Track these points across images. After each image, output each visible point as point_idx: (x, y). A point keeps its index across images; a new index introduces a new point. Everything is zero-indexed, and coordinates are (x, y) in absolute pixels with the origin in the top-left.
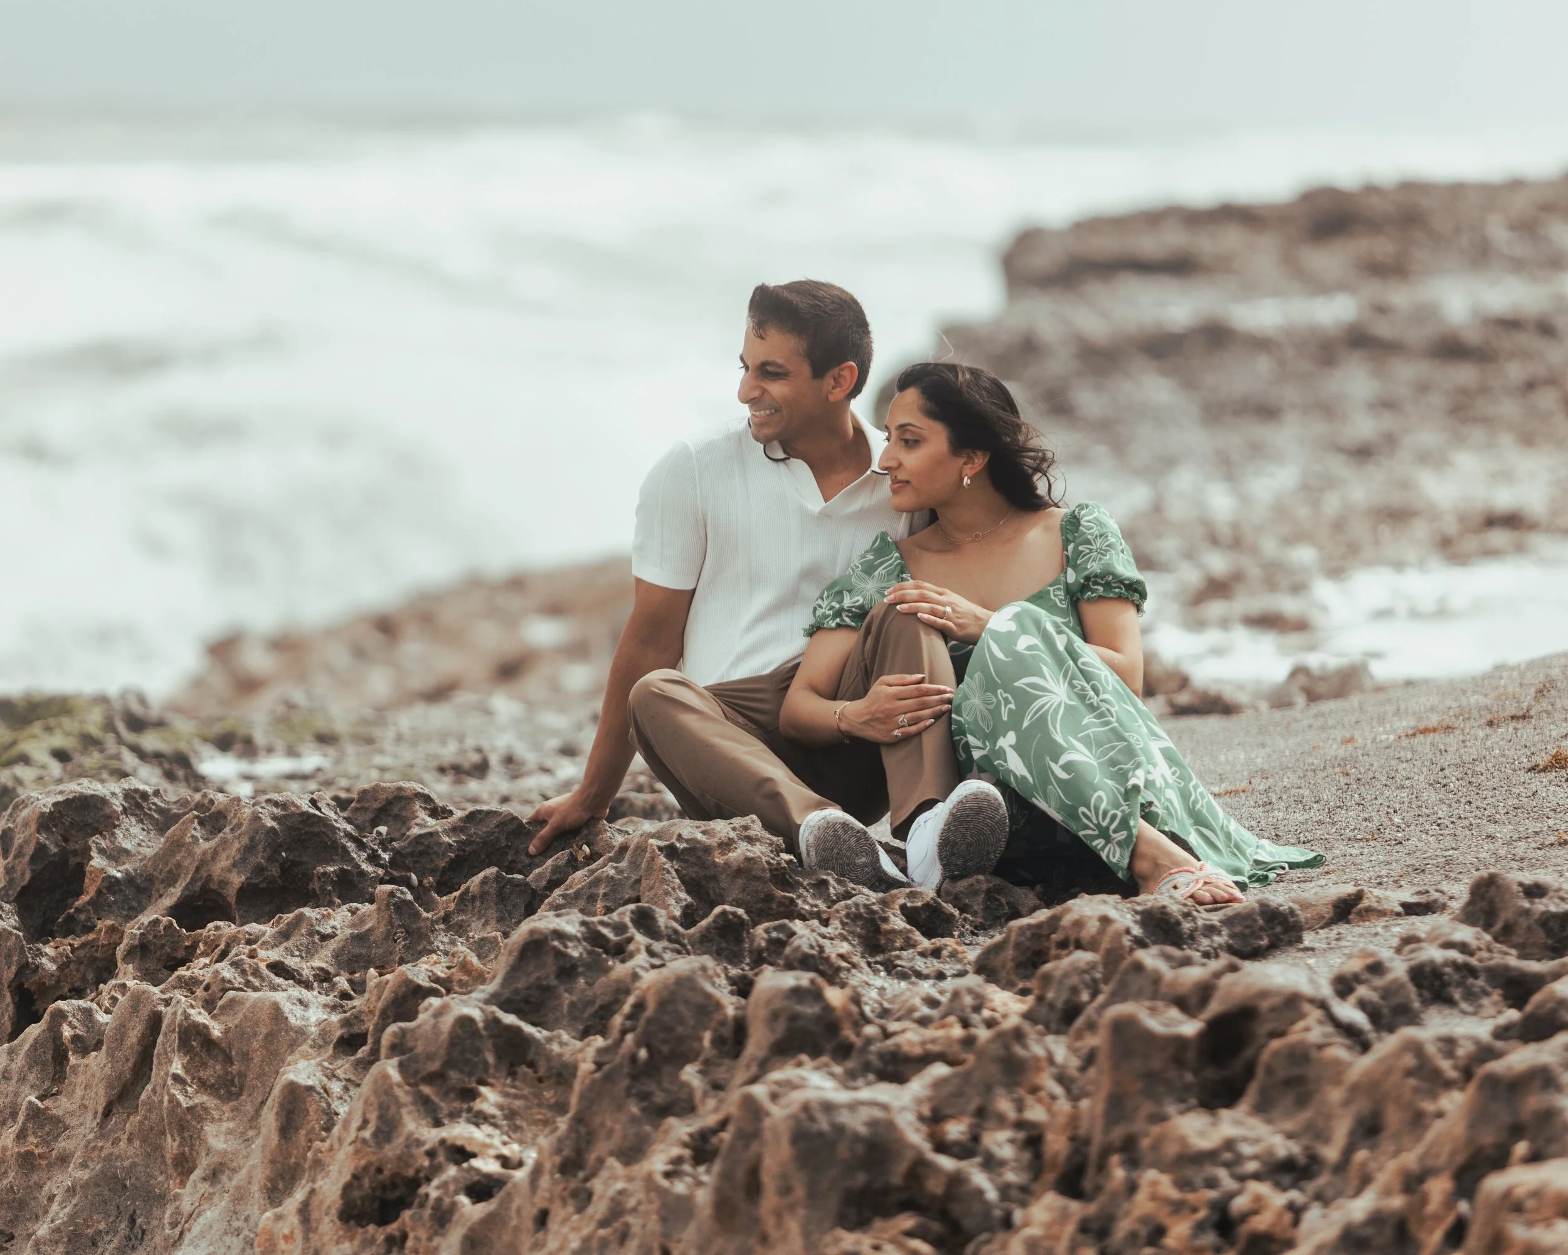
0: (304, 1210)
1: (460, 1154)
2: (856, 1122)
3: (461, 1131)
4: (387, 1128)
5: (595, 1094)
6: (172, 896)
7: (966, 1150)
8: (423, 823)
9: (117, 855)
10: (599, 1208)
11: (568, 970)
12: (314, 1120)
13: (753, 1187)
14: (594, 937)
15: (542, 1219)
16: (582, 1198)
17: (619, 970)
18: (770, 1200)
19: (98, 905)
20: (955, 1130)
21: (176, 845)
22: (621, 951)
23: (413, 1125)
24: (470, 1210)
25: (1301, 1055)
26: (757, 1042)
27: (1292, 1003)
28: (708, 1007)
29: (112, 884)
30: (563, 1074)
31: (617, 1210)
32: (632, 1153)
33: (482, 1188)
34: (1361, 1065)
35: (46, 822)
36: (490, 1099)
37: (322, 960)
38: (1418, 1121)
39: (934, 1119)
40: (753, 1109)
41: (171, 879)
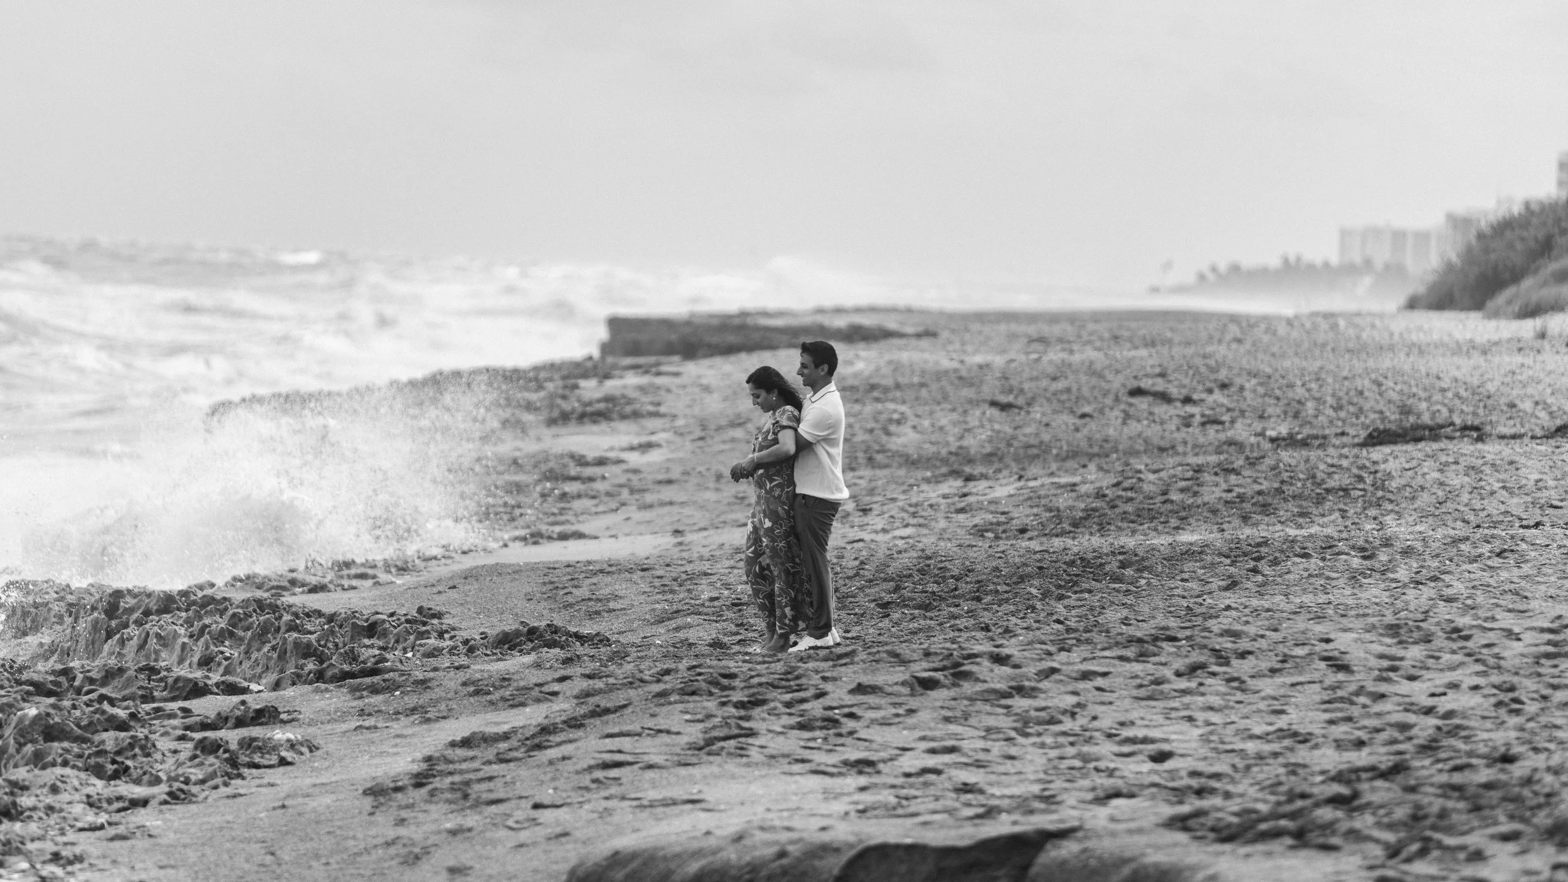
0: (190, 665)
1: (222, 653)
2: (305, 641)
3: (222, 649)
4: (207, 648)
5: (251, 639)
6: (141, 611)
7: (325, 646)
8: (193, 598)
9: (126, 603)
10: (253, 659)
11: (241, 620)
12: (188, 649)
13: (285, 652)
14: (245, 613)
15: (241, 663)
16: (249, 658)
17: (251, 620)
18: (288, 654)
19: (123, 613)
20: (322, 643)
21: (140, 600)
22: (251, 616)
23: (212, 647)
24: (225, 663)
25: (385, 629)
26: (283, 629)
27: (384, 621)
28: (273, 624)
29: (126, 609)
30: (241, 639)
31: (256, 660)
32: (259, 650)
33: (227, 659)
34: (395, 631)
35: (110, 595)
36: (227, 643)
37: (181, 622)
38: (406, 640)
39: (318, 641)
40: (285, 639)
41: (139, 608)
